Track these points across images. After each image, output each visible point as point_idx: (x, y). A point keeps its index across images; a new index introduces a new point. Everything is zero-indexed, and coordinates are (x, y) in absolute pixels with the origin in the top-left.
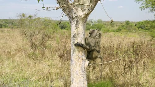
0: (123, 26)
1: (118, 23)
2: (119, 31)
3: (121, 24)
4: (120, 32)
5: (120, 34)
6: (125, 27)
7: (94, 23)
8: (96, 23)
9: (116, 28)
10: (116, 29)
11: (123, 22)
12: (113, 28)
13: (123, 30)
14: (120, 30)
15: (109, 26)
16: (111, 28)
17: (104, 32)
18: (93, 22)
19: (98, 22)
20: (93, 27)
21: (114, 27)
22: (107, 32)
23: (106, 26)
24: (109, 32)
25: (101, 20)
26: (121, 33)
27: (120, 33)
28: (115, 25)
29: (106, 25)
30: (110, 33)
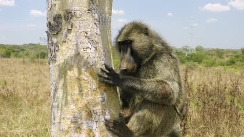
0: (237, 57)
1: (229, 52)
2: (231, 65)
3: (235, 53)
4: (233, 65)
5: (233, 69)
6: (241, 59)
7: (190, 52)
8: (194, 52)
9: (226, 59)
10: (227, 62)
11: (238, 50)
12: (222, 60)
13: (238, 63)
14: (232, 63)
15: (214, 57)
16: (218, 60)
17: (206, 66)
18: (188, 51)
19: (197, 50)
20: (189, 58)
21: (223, 58)
22: (212, 66)
23: (209, 57)
24: (215, 66)
25: (201, 47)
26: (236, 68)
27: (232, 67)
28: (225, 56)
29: (209, 55)
30: (216, 68)
